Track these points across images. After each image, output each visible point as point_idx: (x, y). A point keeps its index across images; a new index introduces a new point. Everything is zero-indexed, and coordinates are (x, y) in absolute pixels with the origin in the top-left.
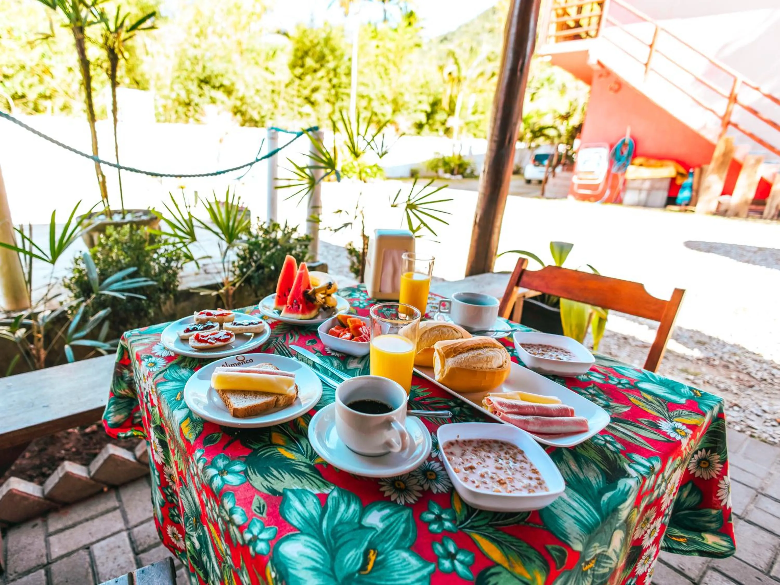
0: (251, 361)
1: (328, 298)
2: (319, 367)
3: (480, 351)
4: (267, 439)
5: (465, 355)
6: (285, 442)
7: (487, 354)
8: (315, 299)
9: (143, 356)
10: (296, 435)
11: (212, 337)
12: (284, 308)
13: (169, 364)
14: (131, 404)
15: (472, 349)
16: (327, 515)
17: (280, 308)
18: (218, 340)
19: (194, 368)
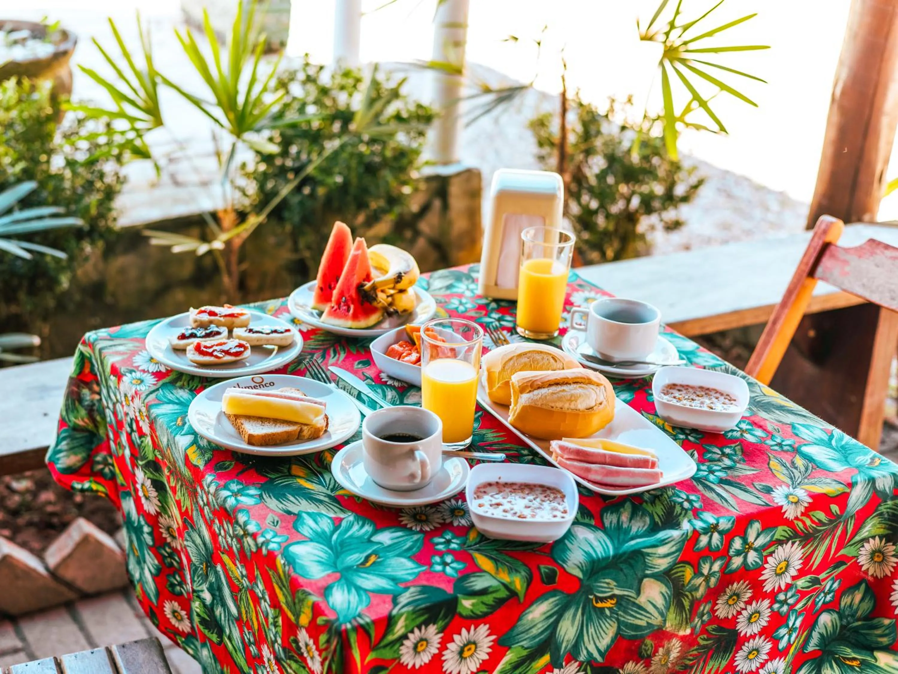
0: (272, 384)
1: (398, 297)
2: (365, 398)
3: (565, 387)
4: (286, 471)
5: (544, 391)
6: (306, 474)
7: (573, 392)
8: (375, 299)
9: (123, 370)
10: (319, 469)
11: (218, 348)
12: (327, 308)
13: (161, 383)
14: (91, 442)
15: (557, 383)
16: (338, 532)
17: (322, 306)
18: (227, 353)
19: (195, 390)
